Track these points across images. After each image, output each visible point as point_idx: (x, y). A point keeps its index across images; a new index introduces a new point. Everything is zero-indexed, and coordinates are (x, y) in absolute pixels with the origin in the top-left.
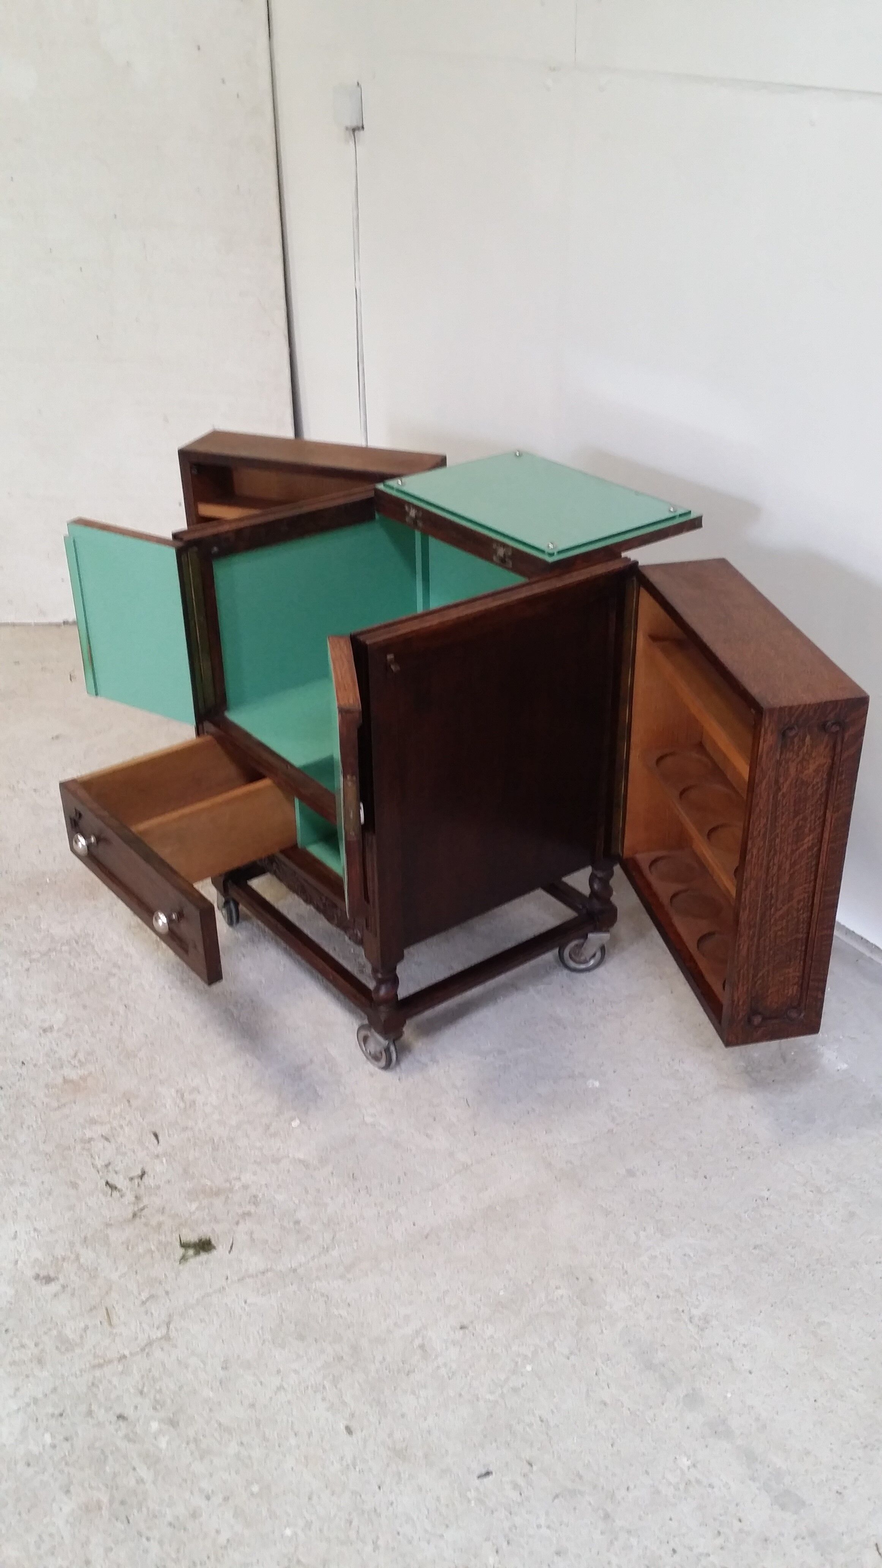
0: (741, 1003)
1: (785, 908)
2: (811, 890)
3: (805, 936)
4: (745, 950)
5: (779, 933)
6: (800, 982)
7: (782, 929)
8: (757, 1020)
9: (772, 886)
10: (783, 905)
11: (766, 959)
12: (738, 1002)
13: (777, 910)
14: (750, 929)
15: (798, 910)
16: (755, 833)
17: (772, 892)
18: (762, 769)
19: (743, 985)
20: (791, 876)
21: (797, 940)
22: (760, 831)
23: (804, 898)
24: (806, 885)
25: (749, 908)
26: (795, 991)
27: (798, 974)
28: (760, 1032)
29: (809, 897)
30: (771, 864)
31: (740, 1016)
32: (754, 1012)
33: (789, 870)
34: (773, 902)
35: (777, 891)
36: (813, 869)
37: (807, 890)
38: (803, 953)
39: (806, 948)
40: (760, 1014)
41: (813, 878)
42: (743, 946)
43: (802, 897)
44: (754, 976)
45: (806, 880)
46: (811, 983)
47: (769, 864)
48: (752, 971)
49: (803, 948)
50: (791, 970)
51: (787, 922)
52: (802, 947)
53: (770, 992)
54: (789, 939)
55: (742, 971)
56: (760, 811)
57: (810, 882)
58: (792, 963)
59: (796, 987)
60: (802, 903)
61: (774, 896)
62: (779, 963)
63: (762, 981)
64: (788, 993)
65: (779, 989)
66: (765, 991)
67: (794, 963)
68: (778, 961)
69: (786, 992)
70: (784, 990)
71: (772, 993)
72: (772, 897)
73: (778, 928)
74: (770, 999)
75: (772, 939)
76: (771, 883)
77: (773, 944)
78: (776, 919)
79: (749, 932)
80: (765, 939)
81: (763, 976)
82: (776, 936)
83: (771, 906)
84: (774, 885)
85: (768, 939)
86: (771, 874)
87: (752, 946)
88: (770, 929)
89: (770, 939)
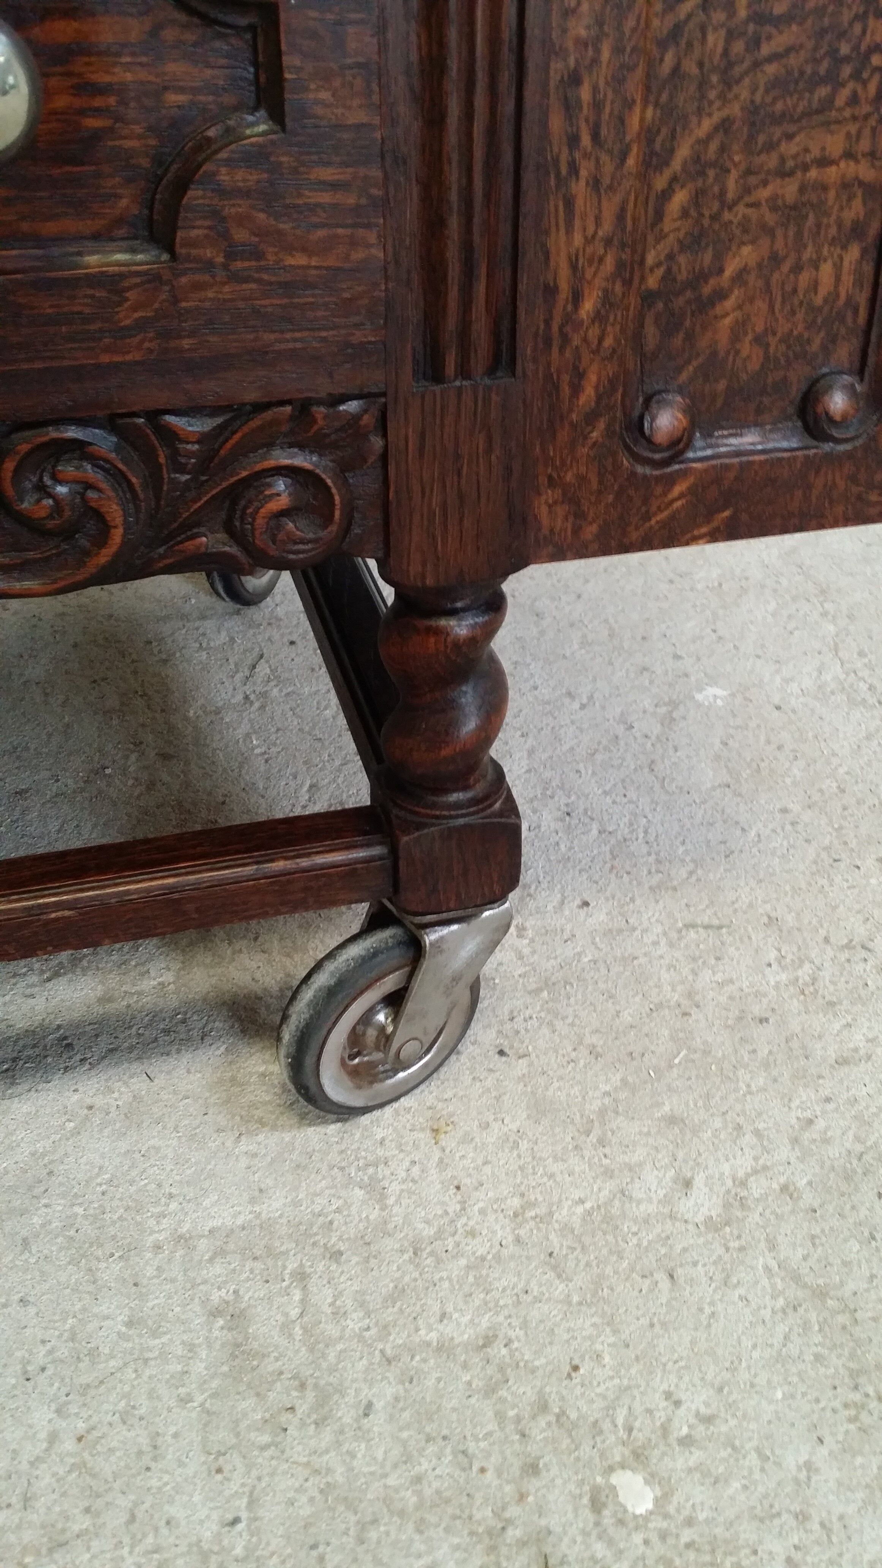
0: (588, 306)
12: (577, 298)
26: (848, 280)
31: (588, 394)
40: (680, 395)
44: (656, 151)
50: (835, 144)
53: (730, 269)
55: (585, 94)
58: (845, 93)
59: (854, 253)
62: (775, 84)
63: (698, 197)
64: (815, 286)
65: (775, 259)
66: (707, 257)
67: (854, 100)
68: (771, 69)
69: (804, 278)
70: (797, 269)
71: (740, 278)
74: (727, 316)
81: (697, 165)
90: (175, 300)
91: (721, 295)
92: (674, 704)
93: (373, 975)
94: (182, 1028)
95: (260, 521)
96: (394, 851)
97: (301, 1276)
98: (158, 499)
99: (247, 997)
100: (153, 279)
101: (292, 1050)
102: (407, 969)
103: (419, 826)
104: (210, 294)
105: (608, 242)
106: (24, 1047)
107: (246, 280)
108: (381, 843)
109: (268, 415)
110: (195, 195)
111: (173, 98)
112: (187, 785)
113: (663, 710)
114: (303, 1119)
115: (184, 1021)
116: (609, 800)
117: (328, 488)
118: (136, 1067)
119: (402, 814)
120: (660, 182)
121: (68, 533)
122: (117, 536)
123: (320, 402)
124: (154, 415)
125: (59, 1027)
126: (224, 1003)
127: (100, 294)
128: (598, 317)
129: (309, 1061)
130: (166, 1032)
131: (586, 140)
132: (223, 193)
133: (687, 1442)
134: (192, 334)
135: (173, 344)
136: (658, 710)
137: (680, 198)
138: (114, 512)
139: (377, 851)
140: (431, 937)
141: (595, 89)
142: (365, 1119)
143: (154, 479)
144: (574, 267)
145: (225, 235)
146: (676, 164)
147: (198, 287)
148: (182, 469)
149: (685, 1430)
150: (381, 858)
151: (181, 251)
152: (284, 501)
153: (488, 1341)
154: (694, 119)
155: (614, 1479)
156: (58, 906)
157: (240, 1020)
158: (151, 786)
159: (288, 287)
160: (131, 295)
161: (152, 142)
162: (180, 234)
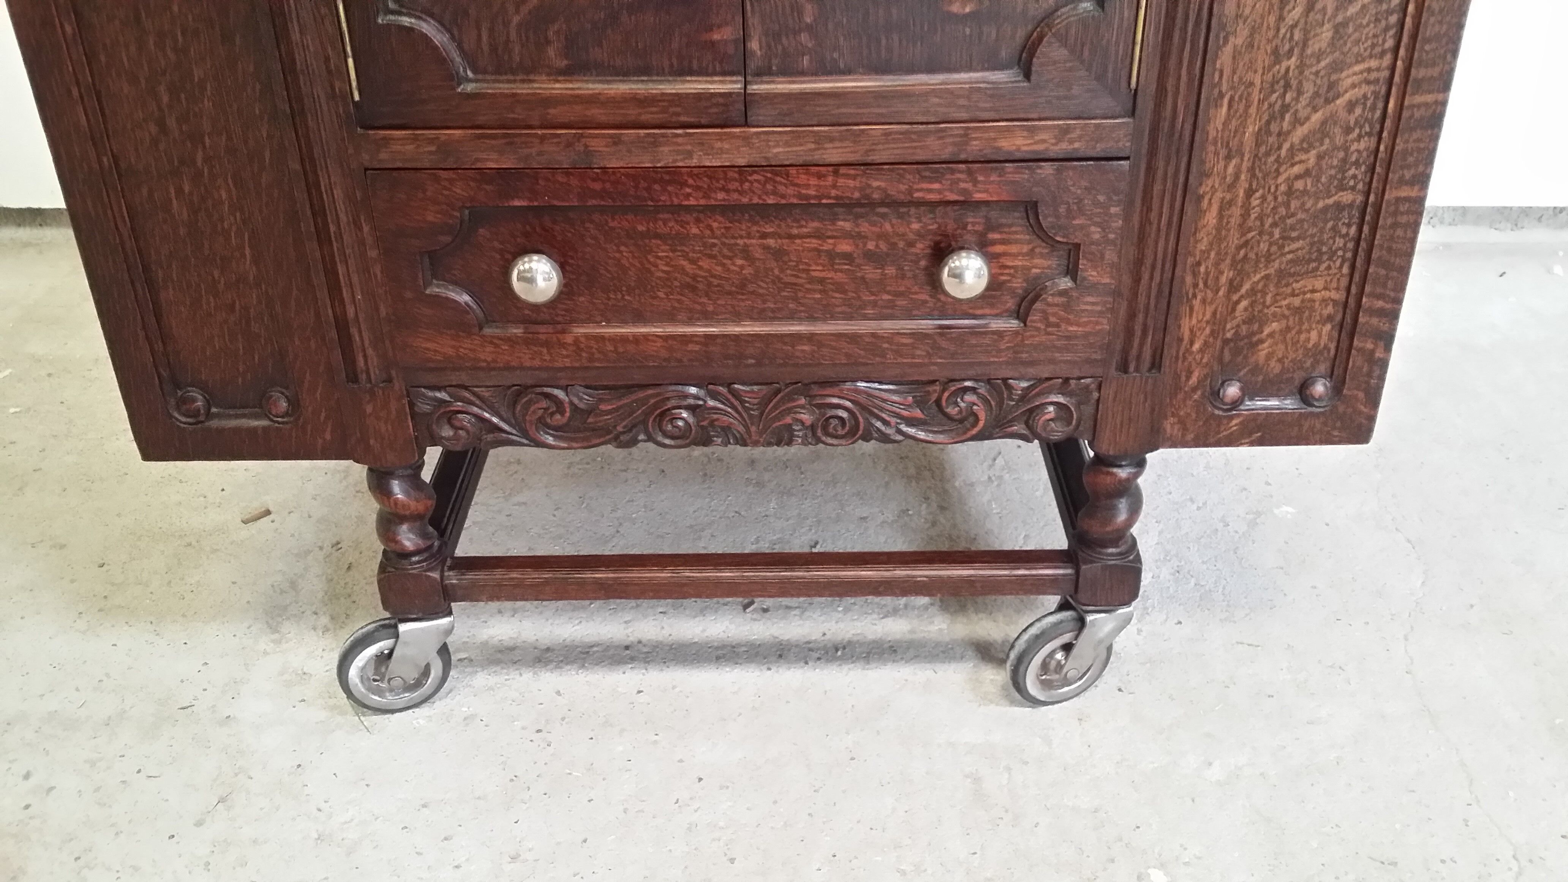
0: (1196, 346)
1: (1317, 117)
2: (1386, 74)
3: (1360, 198)
5: (1299, 185)
6: (1339, 317)
7: (1307, 173)
8: (1233, 394)
9: (1290, 53)
10: (1315, 110)
11: (1264, 247)
12: (1192, 343)
13: (1297, 122)
14: (1228, 158)
15: (1348, 130)
17: (1288, 70)
19: (1204, 303)
20: (1339, 29)
21: (1339, 207)
23: (1365, 96)
24: (1374, 63)
25: (1230, 106)
26: (1325, 338)
27: (1334, 295)
28: (1237, 424)
29: (1376, 94)
31: (1194, 380)
32: (1228, 376)
33: (1335, 16)
34: (1288, 97)
35: (1301, 67)
36: (1393, 19)
37: (1373, 76)
38: (1351, 245)
39: (1360, 230)
40: (1239, 380)
41: (1390, 43)
42: (1210, 202)
43: (1357, 93)
44: (1233, 287)
45: (1373, 46)
46: (1362, 320)
48: (1227, 272)
49: (1353, 230)
50: (1319, 284)
51: (1320, 157)
52: (1349, 225)
53: (1267, 331)
54: (1321, 205)
55: (1202, 269)
57: (1383, 53)
58: (1323, 267)
59: (1328, 327)
60: (1358, 111)
61: (1294, 83)
62: (1291, 261)
63: (1252, 304)
64: (1308, 340)
65: (1288, 329)
66: (1256, 327)
67: (1329, 268)
68: (1289, 256)
69: (1303, 337)
70: (1299, 332)
71: (1271, 335)
72: (1287, 86)
73: (1296, 170)
74: (1264, 350)
75: (1280, 199)
76: (1287, 47)
77: (1282, 211)
78: (1292, 146)
79: (1226, 167)
80: (1263, 198)
81: (1253, 291)
82: (1290, 192)
83: (1285, 108)
84: (1296, 51)
85: (1270, 198)
86: (1289, 21)
87: (1231, 203)
88: (1278, 173)
89: (1276, 198)
90: (1023, 340)
91: (1262, 341)
92: (1258, 514)
93: (1059, 632)
94: (951, 652)
95: (1041, 422)
96: (1077, 573)
97: (1008, 769)
98: (1000, 410)
99: (985, 642)
100: (1016, 333)
101: (1015, 662)
102: (1076, 633)
103: (1092, 562)
104: (1037, 339)
105: (1208, 322)
106: (873, 648)
107: (1053, 334)
108: (1072, 568)
109: (1051, 382)
110: (1038, 305)
111: (1034, 271)
112: (954, 526)
113: (1252, 516)
114: (1013, 702)
115: (952, 649)
116: (1205, 567)
117: (1071, 412)
118: (928, 665)
119: (1084, 555)
120: (1235, 297)
121: (961, 421)
122: (981, 424)
123: (1073, 379)
124: (1005, 380)
125: (890, 641)
126: (973, 643)
127: (995, 337)
128: (1201, 350)
129: (1022, 669)
130: (943, 652)
131: (1201, 285)
132: (1049, 305)
133: (1186, 864)
134: (1027, 352)
135: (1019, 355)
136: (1248, 516)
137: (1244, 303)
138: (982, 416)
139: (1069, 571)
140: (1090, 618)
141: (1207, 267)
142: (1044, 709)
143: (1000, 404)
144: (1191, 331)
145: (1047, 319)
146: (1243, 291)
147: (1032, 336)
148: (1013, 400)
149: (1187, 860)
150: (1070, 575)
151: (1028, 323)
152: (1052, 415)
153: (1096, 811)
154: (1252, 275)
155: (1150, 871)
156: (921, 576)
157: (981, 652)
158: (934, 524)
159: (1068, 338)
160: (1007, 338)
161: (1025, 285)
162: (1029, 318)
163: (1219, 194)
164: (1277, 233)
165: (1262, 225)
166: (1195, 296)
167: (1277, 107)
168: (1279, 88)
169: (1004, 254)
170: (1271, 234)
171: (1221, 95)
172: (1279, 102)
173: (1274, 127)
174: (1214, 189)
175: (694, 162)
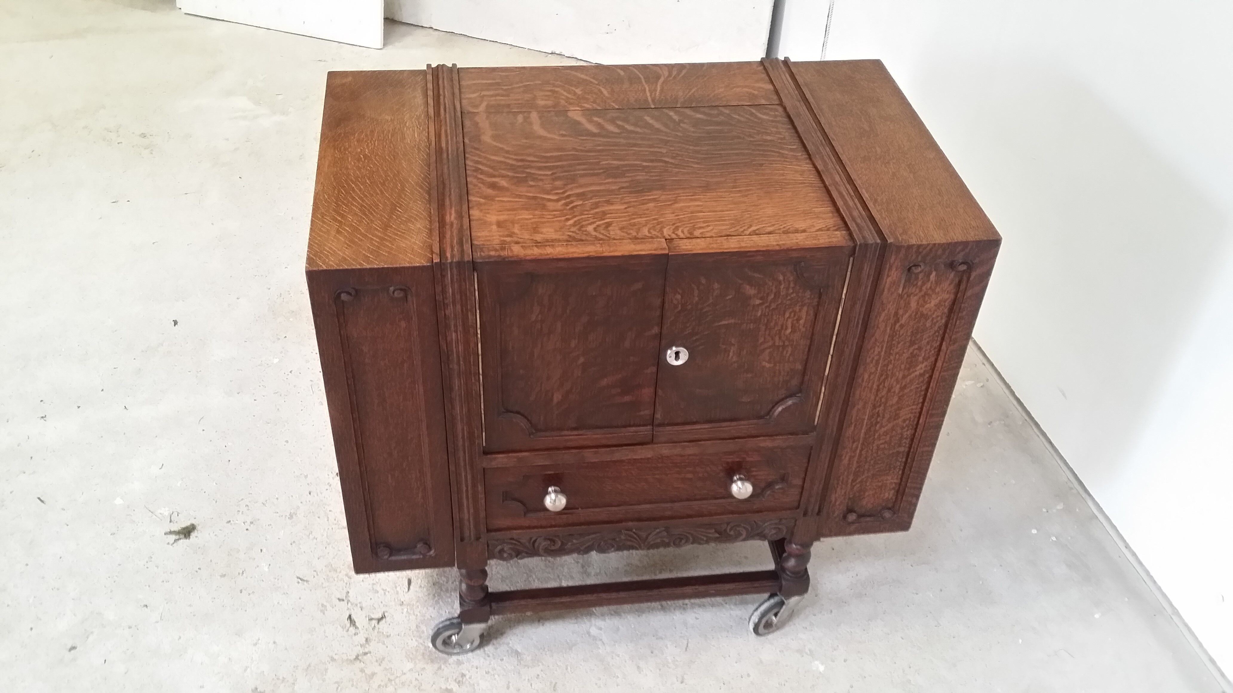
0: (837, 503)
1: (890, 425)
2: (919, 410)
3: (907, 450)
4: (847, 458)
5: (882, 446)
6: (897, 488)
7: (886, 442)
8: (852, 517)
9: (880, 406)
10: (890, 422)
11: (866, 467)
12: (835, 502)
13: (882, 427)
14: (854, 442)
15: (903, 428)
16: (868, 360)
17: (879, 411)
18: (882, 302)
19: (841, 489)
20: (900, 398)
21: (898, 452)
22: (873, 358)
23: (910, 418)
24: (914, 407)
25: (855, 426)
26: (891, 495)
27: (895, 481)
28: (853, 527)
29: (915, 417)
30: (881, 387)
31: (836, 514)
32: (850, 510)
33: (899, 393)
34: (879, 419)
35: (884, 410)
36: (923, 393)
37: (914, 411)
38: (903, 464)
39: (907, 460)
40: (855, 512)
41: (921, 400)
42: (846, 456)
43: (908, 416)
44: (853, 481)
45: (914, 402)
46: (907, 490)
47: (878, 386)
48: (851, 477)
49: (904, 460)
50: (890, 478)
51: (891, 437)
52: (902, 458)
53: (867, 494)
54: (891, 452)
55: (841, 478)
56: (876, 340)
57: (917, 404)
58: (891, 472)
59: (892, 492)
60: (907, 422)
61: (881, 415)
62: (878, 471)
63: (861, 486)
64: (884, 496)
65: (876, 493)
66: (862, 493)
67: (894, 472)
68: (877, 469)
69: (882, 495)
70: (881, 494)
71: (869, 495)
72: (878, 416)
73: (881, 442)
74: (866, 500)
75: (874, 451)
76: (879, 404)
77: (875, 455)
78: (879, 435)
79: (852, 445)
80: (867, 451)
81: (861, 482)
82: (878, 448)
83: (877, 423)
84: (882, 405)
85: (870, 451)
86: (880, 396)
87: (854, 457)
88: (873, 443)
89: (872, 451)
91: (865, 498)
95: (770, 535)
96: (781, 584)
98: (752, 531)
103: (787, 580)
105: (842, 496)
108: (778, 582)
109: (775, 521)
111: (770, 480)
117: (783, 530)
119: (784, 576)
120: (854, 484)
121: (735, 536)
122: (743, 536)
123: (784, 519)
124: (755, 521)
128: (839, 505)
131: (840, 483)
132: (775, 493)
137: (858, 486)
139: (777, 584)
140: (785, 600)
141: (843, 477)
144: (836, 498)
145: (774, 497)
146: (858, 481)
154: (862, 476)
163: (849, 454)
164: (872, 462)
165: (866, 460)
166: (837, 487)
167: (874, 423)
168: (875, 417)
169: (757, 475)
170: (870, 463)
171: (851, 423)
172: (875, 421)
173: (872, 429)
174: (847, 453)
175: (629, 457)
